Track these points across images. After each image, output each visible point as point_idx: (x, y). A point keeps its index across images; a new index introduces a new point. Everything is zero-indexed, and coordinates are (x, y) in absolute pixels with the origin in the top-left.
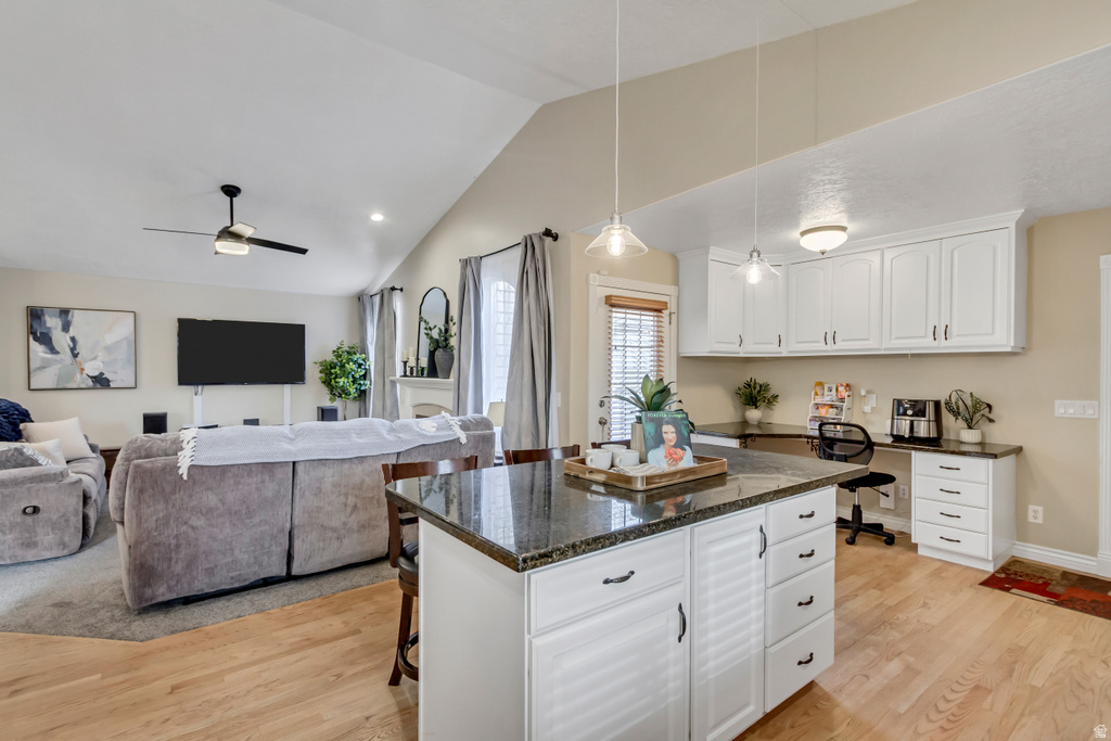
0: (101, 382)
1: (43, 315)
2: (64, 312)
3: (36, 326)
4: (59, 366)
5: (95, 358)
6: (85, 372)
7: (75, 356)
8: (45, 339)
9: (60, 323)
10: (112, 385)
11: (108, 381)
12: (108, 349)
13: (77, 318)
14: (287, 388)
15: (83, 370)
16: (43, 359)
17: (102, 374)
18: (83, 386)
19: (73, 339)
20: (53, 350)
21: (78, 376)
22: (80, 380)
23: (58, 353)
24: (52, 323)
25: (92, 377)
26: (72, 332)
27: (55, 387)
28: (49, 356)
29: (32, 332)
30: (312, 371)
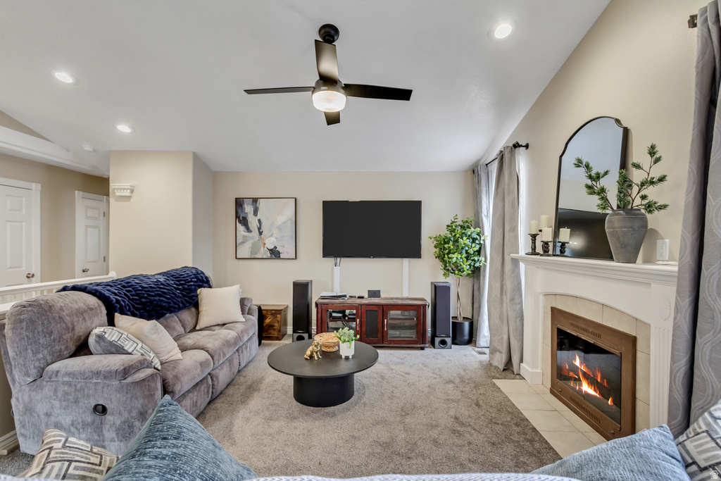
0: (275, 254)
1: (243, 204)
2: (255, 200)
3: (240, 212)
4: (251, 242)
5: (271, 236)
6: (266, 246)
7: (261, 233)
8: (244, 222)
9: (253, 209)
10: (282, 256)
11: (279, 253)
12: (280, 229)
13: (262, 204)
14: (406, 261)
15: (265, 244)
16: (244, 236)
17: (275, 247)
18: (264, 257)
19: (259, 221)
20: (248, 230)
21: (262, 248)
22: (264, 252)
23: (251, 231)
24: (248, 209)
25: (270, 250)
26: (259, 217)
27: (249, 257)
28: (247, 234)
29: (237, 216)
30: (428, 246)
